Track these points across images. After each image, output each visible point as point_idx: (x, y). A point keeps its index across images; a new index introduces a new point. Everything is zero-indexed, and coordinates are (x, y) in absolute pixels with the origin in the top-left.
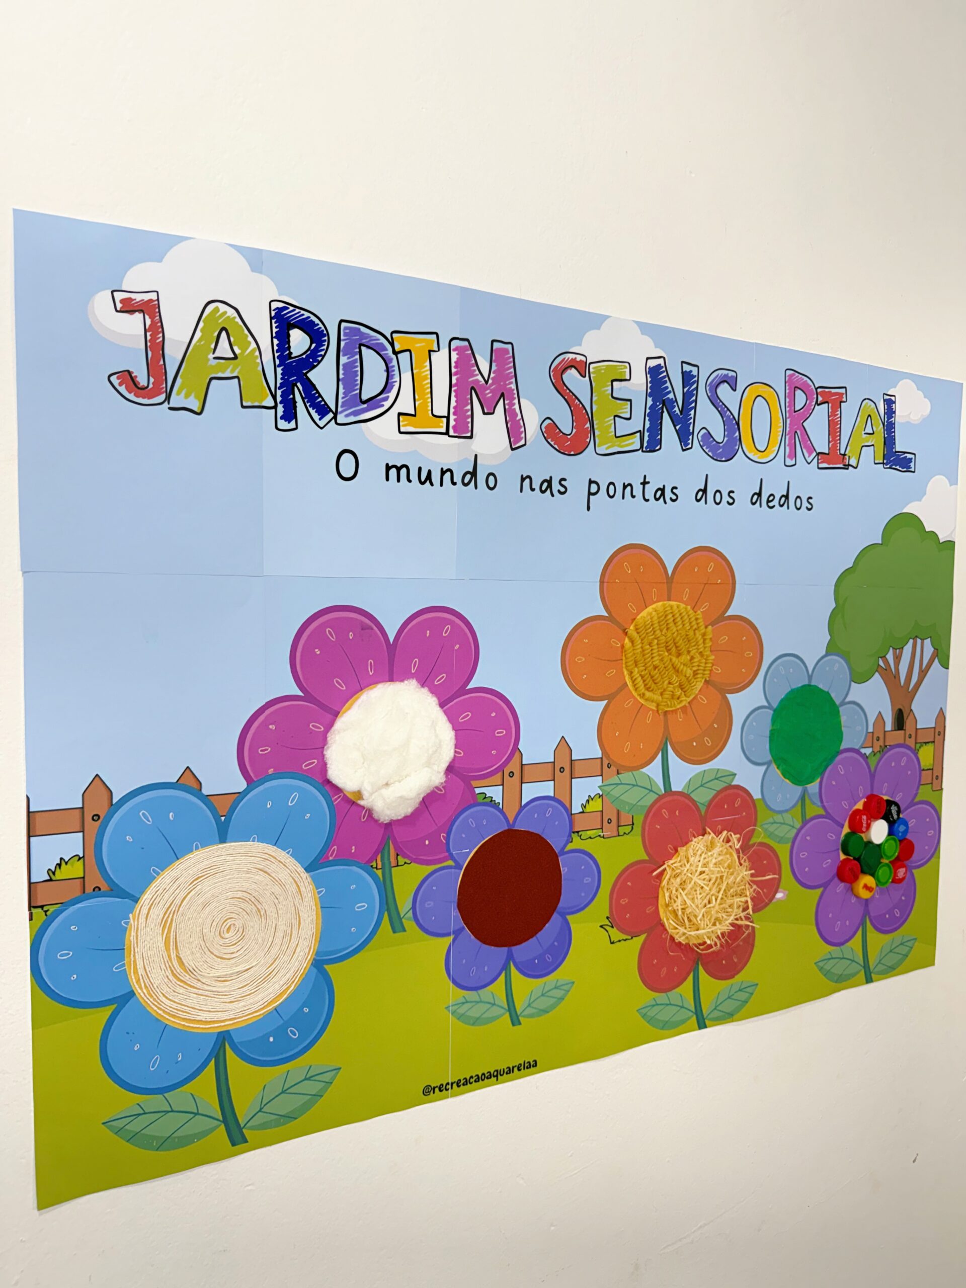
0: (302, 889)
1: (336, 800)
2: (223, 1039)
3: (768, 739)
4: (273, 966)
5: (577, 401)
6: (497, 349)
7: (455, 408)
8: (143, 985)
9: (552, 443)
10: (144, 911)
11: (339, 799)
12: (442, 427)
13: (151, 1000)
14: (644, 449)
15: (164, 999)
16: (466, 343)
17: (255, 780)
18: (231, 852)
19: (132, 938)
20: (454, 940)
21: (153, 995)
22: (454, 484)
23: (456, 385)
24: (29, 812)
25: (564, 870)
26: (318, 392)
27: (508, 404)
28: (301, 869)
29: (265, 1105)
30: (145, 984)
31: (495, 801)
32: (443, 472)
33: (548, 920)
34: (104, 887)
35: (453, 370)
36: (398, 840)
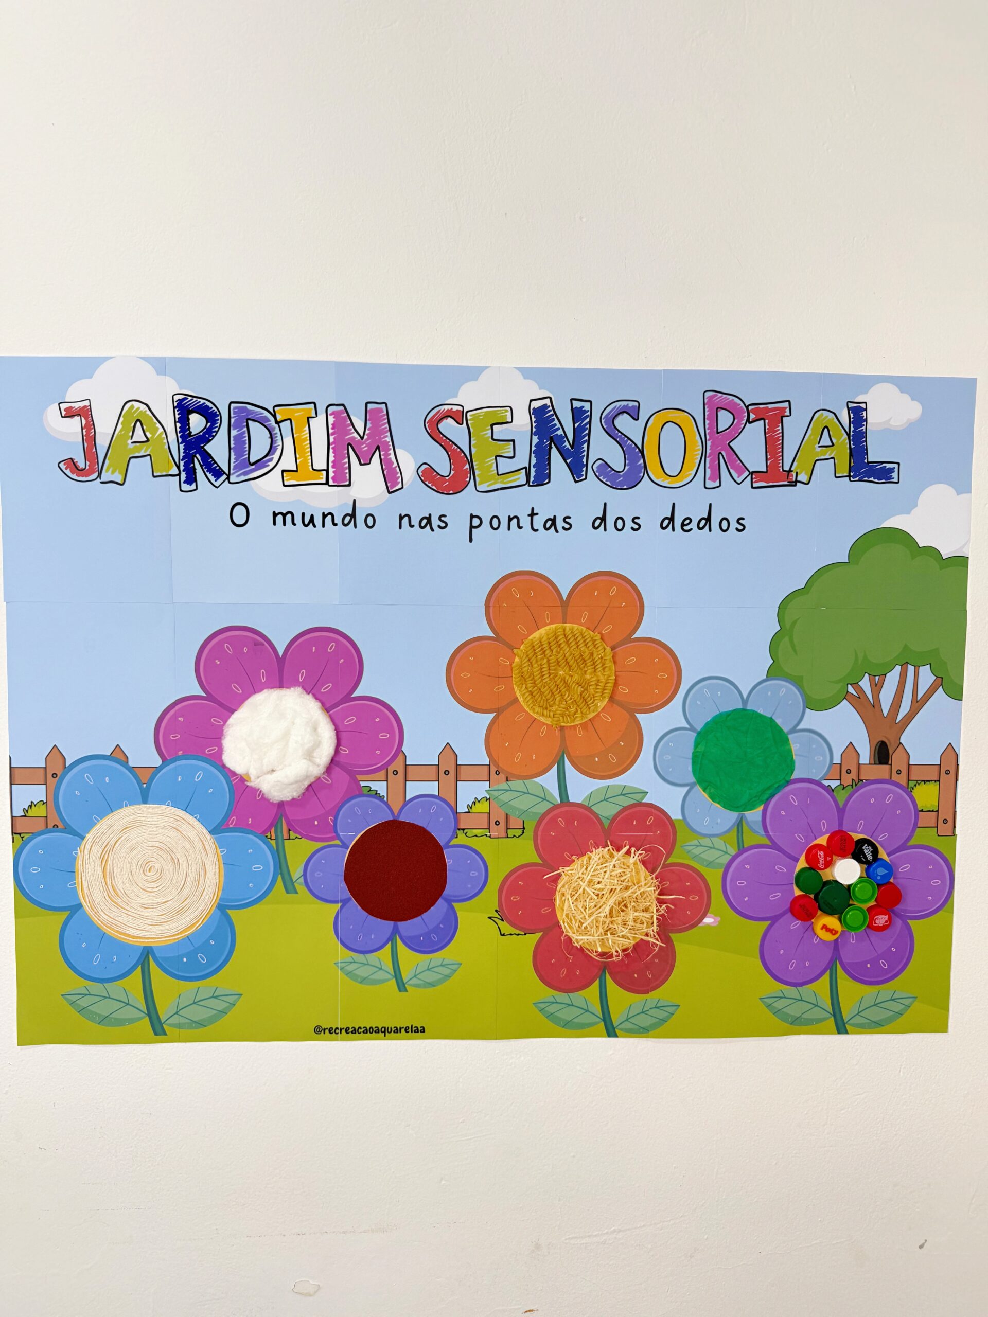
0: (207, 847)
1: (234, 780)
2: (147, 953)
3: (690, 761)
4: (185, 903)
5: (454, 446)
6: (372, 410)
7: (333, 462)
8: (87, 900)
9: (430, 485)
10: (88, 846)
11: (237, 780)
12: (322, 478)
13: (93, 912)
14: (531, 484)
15: (102, 914)
16: (342, 408)
17: (168, 759)
18: (151, 811)
19: (79, 865)
20: (342, 907)
21: (95, 909)
22: (335, 525)
23: (333, 443)
24: (11, 768)
25: (449, 862)
26: (213, 460)
27: (384, 455)
28: (205, 831)
29: (180, 1010)
30: (89, 900)
31: (379, 794)
32: (324, 516)
33: (433, 904)
34: (61, 826)
35: (331, 431)
36: (290, 818)
